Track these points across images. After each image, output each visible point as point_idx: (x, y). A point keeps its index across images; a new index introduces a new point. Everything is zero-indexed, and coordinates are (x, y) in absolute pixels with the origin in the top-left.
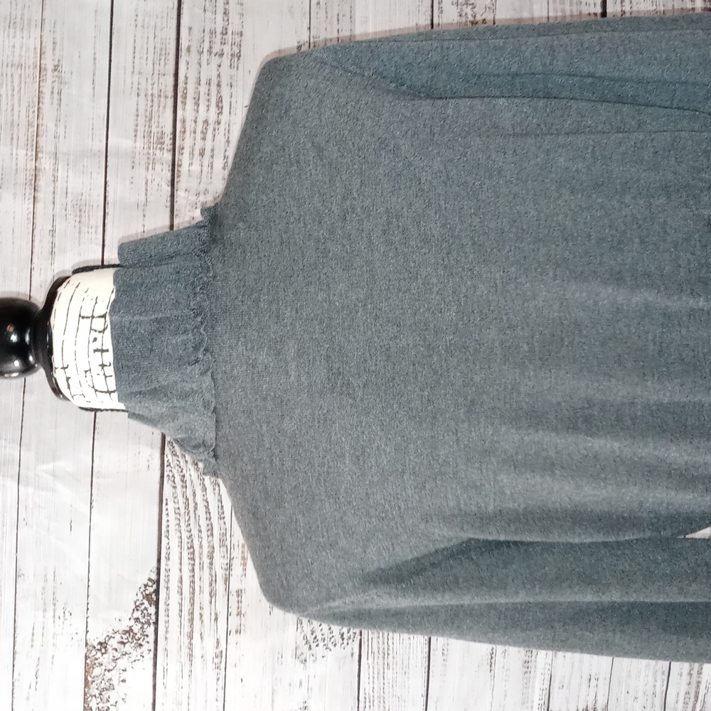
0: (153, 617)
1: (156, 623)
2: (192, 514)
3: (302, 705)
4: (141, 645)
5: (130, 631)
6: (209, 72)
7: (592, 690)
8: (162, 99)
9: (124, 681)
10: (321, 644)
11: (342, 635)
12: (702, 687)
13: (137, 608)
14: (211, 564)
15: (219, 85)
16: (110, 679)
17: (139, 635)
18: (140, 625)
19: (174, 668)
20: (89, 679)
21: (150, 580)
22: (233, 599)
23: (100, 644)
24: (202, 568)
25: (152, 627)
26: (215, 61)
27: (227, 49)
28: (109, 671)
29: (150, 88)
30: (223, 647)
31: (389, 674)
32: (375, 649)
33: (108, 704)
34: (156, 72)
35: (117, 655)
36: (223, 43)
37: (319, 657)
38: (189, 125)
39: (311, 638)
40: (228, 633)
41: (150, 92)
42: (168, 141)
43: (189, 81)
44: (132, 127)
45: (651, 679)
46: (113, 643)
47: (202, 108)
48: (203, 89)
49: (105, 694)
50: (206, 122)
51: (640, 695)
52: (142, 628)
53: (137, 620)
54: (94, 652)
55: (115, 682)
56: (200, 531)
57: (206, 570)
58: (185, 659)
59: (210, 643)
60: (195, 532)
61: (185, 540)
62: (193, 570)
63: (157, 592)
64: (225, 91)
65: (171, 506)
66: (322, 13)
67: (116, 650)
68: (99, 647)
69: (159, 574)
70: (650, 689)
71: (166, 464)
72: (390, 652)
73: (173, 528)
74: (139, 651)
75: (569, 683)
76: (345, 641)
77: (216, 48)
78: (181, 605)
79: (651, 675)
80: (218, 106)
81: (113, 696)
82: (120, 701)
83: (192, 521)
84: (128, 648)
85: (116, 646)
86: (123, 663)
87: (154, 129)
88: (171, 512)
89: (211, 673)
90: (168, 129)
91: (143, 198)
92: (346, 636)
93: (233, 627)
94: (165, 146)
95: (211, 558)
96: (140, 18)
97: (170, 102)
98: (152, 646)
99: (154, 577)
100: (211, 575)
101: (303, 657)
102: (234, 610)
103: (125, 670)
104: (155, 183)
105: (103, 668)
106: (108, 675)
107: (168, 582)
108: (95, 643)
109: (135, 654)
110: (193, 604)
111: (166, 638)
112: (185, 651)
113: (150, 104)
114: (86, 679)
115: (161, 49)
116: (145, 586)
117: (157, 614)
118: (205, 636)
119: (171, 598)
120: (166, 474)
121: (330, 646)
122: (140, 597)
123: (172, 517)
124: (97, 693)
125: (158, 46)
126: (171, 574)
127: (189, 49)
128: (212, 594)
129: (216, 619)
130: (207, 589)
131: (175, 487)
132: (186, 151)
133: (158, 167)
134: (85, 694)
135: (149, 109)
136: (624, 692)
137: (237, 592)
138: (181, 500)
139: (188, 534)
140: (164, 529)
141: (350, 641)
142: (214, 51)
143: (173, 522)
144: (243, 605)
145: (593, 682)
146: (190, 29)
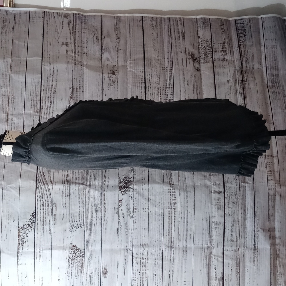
0: (34, 221)
1: (35, 222)
2: (43, 196)
3: (71, 243)
4: (31, 228)
5: (29, 224)
6: (48, 95)
7: (144, 239)
8: (37, 101)
9: (27, 236)
10: (75, 227)
11: (80, 225)
12: (173, 239)
13: (30, 219)
14: (48, 208)
15: (51, 98)
16: (24, 236)
17: (31, 225)
18: (31, 223)
19: (39, 233)
20: (19, 236)
21: (33, 212)
22: (53, 216)
23: (22, 227)
24: (46, 209)
25: (34, 223)
26: (50, 92)
27: (53, 89)
28: (24, 234)
29: (34, 99)
30: (51, 228)
31: (92, 235)
32: (89, 229)
33: (24, 242)
34: (36, 95)
35: (26, 230)
36: (52, 88)
37: (75, 230)
38: (44, 107)
39: (72, 226)
40: (52, 225)
41: (34, 100)
42: (39, 111)
43: (44, 97)
44: (30, 108)
45: (159, 237)
46: (25, 227)
47: (47, 103)
48: (47, 99)
49: (23, 240)
50: (48, 106)
51: (156, 241)
52: (32, 223)
53: (30, 221)
54: (20, 229)
55: (25, 237)
56: (45, 200)
57: (47, 210)
58: (42, 231)
59: (48, 227)
60: (44, 201)
61: (42, 202)
62: (44, 210)
63: (35, 215)
64: (52, 99)
65: (38, 194)
66: (76, 81)
67: (25, 229)
68: (21, 228)
69: (35, 211)
70: (159, 239)
71: (37, 184)
72: (92, 229)
73: (39, 200)
74: (31, 229)
75: (138, 237)
76: (81, 227)
77: (50, 89)
78: (41, 218)
79: (159, 235)
80: (50, 102)
81: (25, 240)
82: (27, 241)
83: (43, 198)
84: (28, 228)
85: (25, 228)
86: (27, 232)
87: (35, 108)
88: (38, 196)
89: (48, 235)
90: (39, 108)
91: (33, 124)
92: (81, 225)
93: (53, 223)
94: (38, 112)
95: (48, 207)
96: (32, 83)
97: (39, 102)
98: (34, 228)
99: (34, 211)
100: (48, 211)
101: (71, 231)
102: (54, 219)
103: (27, 234)
104: (36, 120)
105: (22, 233)
106: (24, 235)
107: (38, 213)
108: (20, 227)
109: (30, 230)
110: (44, 218)
111: (37, 226)
112: (42, 229)
113: (34, 102)
114: (18, 236)
115: (37, 90)
116: (32, 213)
117: (35, 220)
118: (47, 225)
119: (39, 216)
120: (37, 187)
121: (77, 228)
122: (31, 216)
123: (39, 197)
124: (21, 239)
125: (36, 90)
126: (38, 210)
127: (44, 90)
128: (48, 215)
129: (49, 221)
130: (47, 214)
131: (39, 190)
132: (43, 113)
133: (36, 117)
134: (18, 240)
135: (34, 104)
136: (152, 240)
137: (54, 215)
138: (41, 193)
139: (42, 201)
140: (37, 200)
141: (82, 227)
142: (50, 90)
143: (39, 198)
144: (56, 218)
145: (144, 237)
146: (44, 85)
